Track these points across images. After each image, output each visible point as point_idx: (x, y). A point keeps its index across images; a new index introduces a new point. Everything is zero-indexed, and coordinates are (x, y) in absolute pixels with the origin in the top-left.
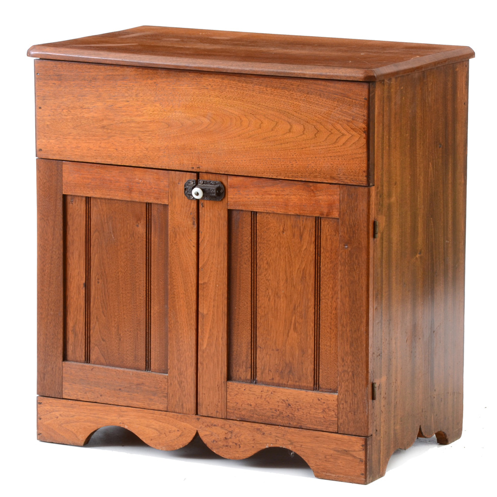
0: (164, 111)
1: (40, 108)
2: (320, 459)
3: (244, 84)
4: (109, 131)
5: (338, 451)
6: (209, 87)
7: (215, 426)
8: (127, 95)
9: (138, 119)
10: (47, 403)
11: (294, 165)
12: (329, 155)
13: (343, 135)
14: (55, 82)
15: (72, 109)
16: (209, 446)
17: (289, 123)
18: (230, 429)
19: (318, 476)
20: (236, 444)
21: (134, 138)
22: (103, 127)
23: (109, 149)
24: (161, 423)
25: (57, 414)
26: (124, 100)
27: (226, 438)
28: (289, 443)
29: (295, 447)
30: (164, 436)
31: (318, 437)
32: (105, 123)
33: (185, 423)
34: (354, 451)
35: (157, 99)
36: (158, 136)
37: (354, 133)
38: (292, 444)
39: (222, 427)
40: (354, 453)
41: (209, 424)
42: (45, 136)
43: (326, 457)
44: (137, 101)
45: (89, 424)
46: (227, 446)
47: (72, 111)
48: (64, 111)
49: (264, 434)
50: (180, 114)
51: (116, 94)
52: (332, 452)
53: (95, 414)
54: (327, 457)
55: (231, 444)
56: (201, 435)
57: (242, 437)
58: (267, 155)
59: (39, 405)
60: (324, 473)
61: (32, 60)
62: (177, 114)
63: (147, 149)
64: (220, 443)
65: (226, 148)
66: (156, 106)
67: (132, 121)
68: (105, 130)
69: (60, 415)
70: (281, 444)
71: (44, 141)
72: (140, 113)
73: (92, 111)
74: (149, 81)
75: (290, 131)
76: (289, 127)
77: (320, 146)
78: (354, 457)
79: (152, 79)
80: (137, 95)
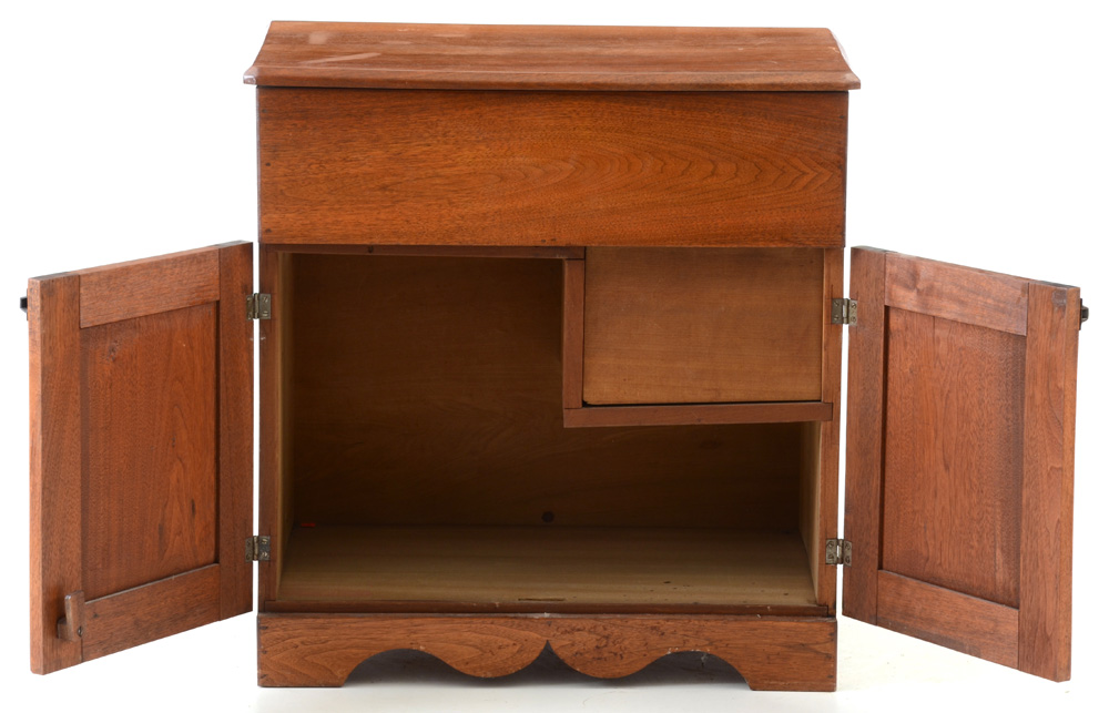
0: (494, 156)
1: (268, 164)
2: (758, 662)
3: (635, 107)
4: (395, 193)
5: (790, 647)
6: (574, 115)
7: (579, 630)
8: (426, 135)
9: (447, 171)
10: (277, 626)
11: (720, 225)
12: (779, 205)
13: (804, 173)
14: (296, 122)
15: (326, 162)
16: (569, 662)
17: (713, 162)
18: (606, 633)
19: (754, 689)
20: (616, 654)
21: (439, 202)
22: (384, 188)
23: (394, 222)
24: (484, 637)
25: (296, 641)
26: (422, 143)
27: (597, 647)
28: (707, 642)
29: (716, 648)
30: (490, 655)
31: (755, 629)
32: (388, 180)
33: (527, 632)
34: (817, 643)
35: (481, 138)
36: (483, 195)
37: (822, 169)
38: (711, 644)
39: (590, 632)
40: (817, 647)
41: (568, 629)
42: (277, 209)
43: (768, 658)
44: (446, 144)
45: (354, 651)
46: (599, 659)
47: (327, 165)
48: (312, 166)
49: (663, 634)
50: (522, 159)
51: (408, 135)
52: (779, 649)
53: (366, 634)
54: (772, 657)
55: (606, 655)
56: (555, 646)
57: (626, 642)
58: (674, 212)
59: (262, 631)
60: (766, 682)
61: (252, 89)
62: (517, 159)
63: (463, 217)
64: (587, 655)
65: (601, 207)
66: (478, 150)
67: (438, 176)
68: (387, 193)
69: (302, 643)
70: (692, 645)
71: (274, 216)
72: (450, 162)
73: (365, 164)
74: (467, 112)
75: (713, 174)
76: (711, 167)
77: (764, 193)
78: (817, 652)
79: (471, 109)
80: (445, 135)
